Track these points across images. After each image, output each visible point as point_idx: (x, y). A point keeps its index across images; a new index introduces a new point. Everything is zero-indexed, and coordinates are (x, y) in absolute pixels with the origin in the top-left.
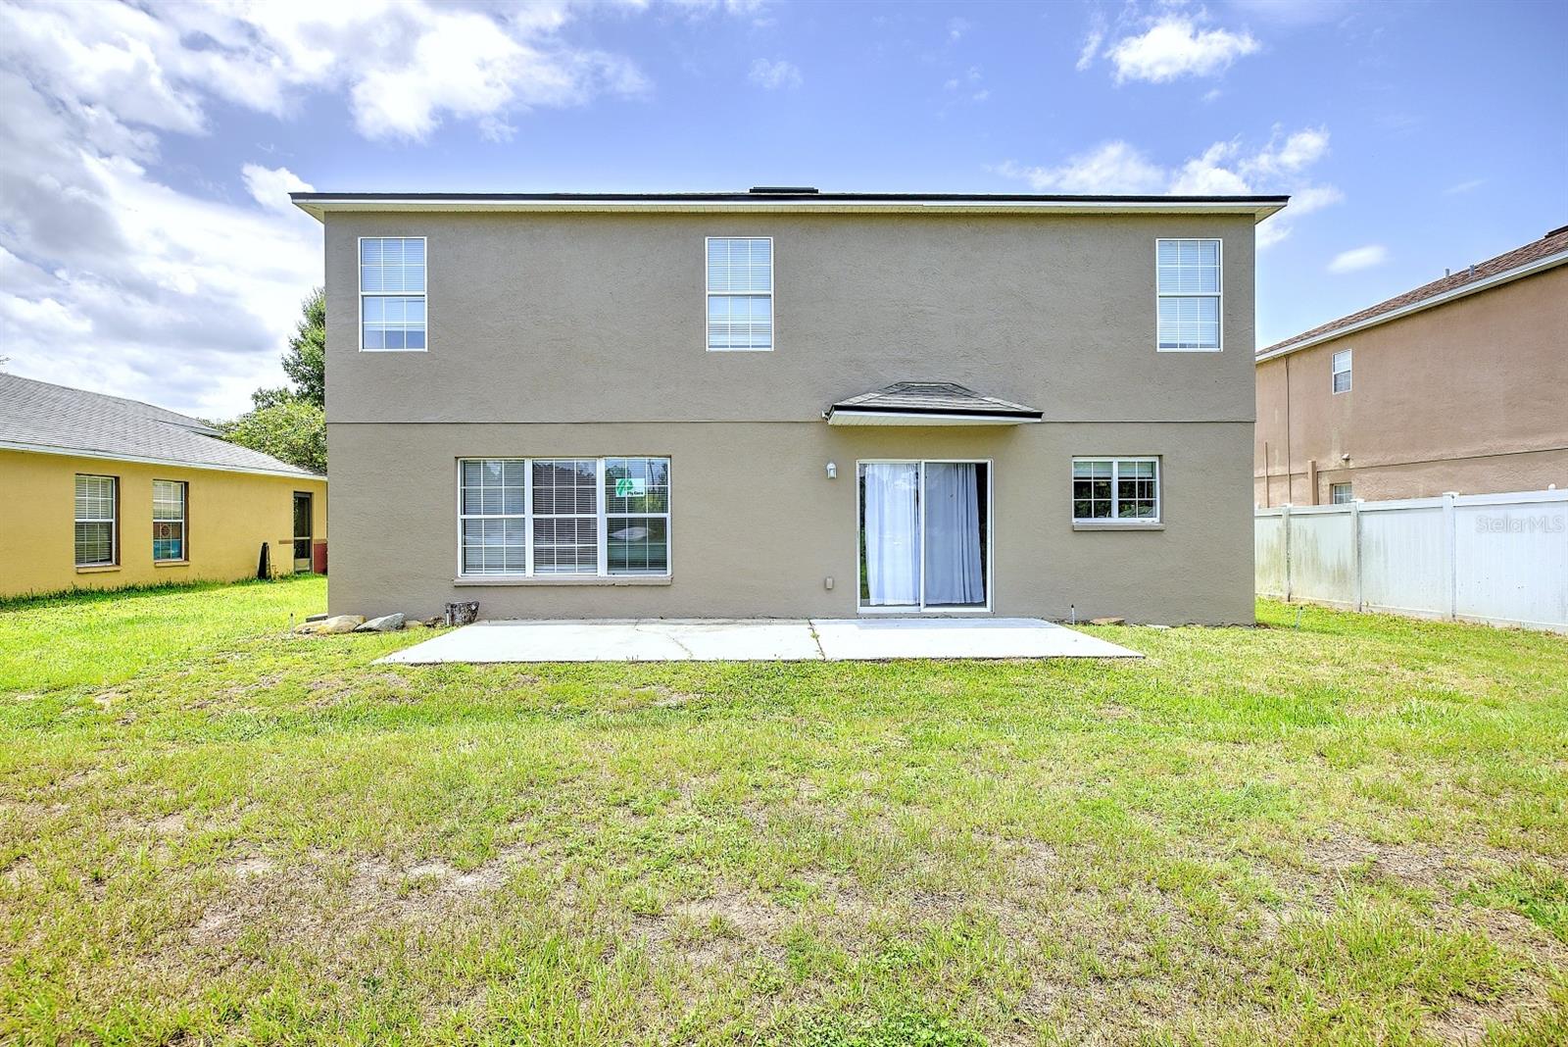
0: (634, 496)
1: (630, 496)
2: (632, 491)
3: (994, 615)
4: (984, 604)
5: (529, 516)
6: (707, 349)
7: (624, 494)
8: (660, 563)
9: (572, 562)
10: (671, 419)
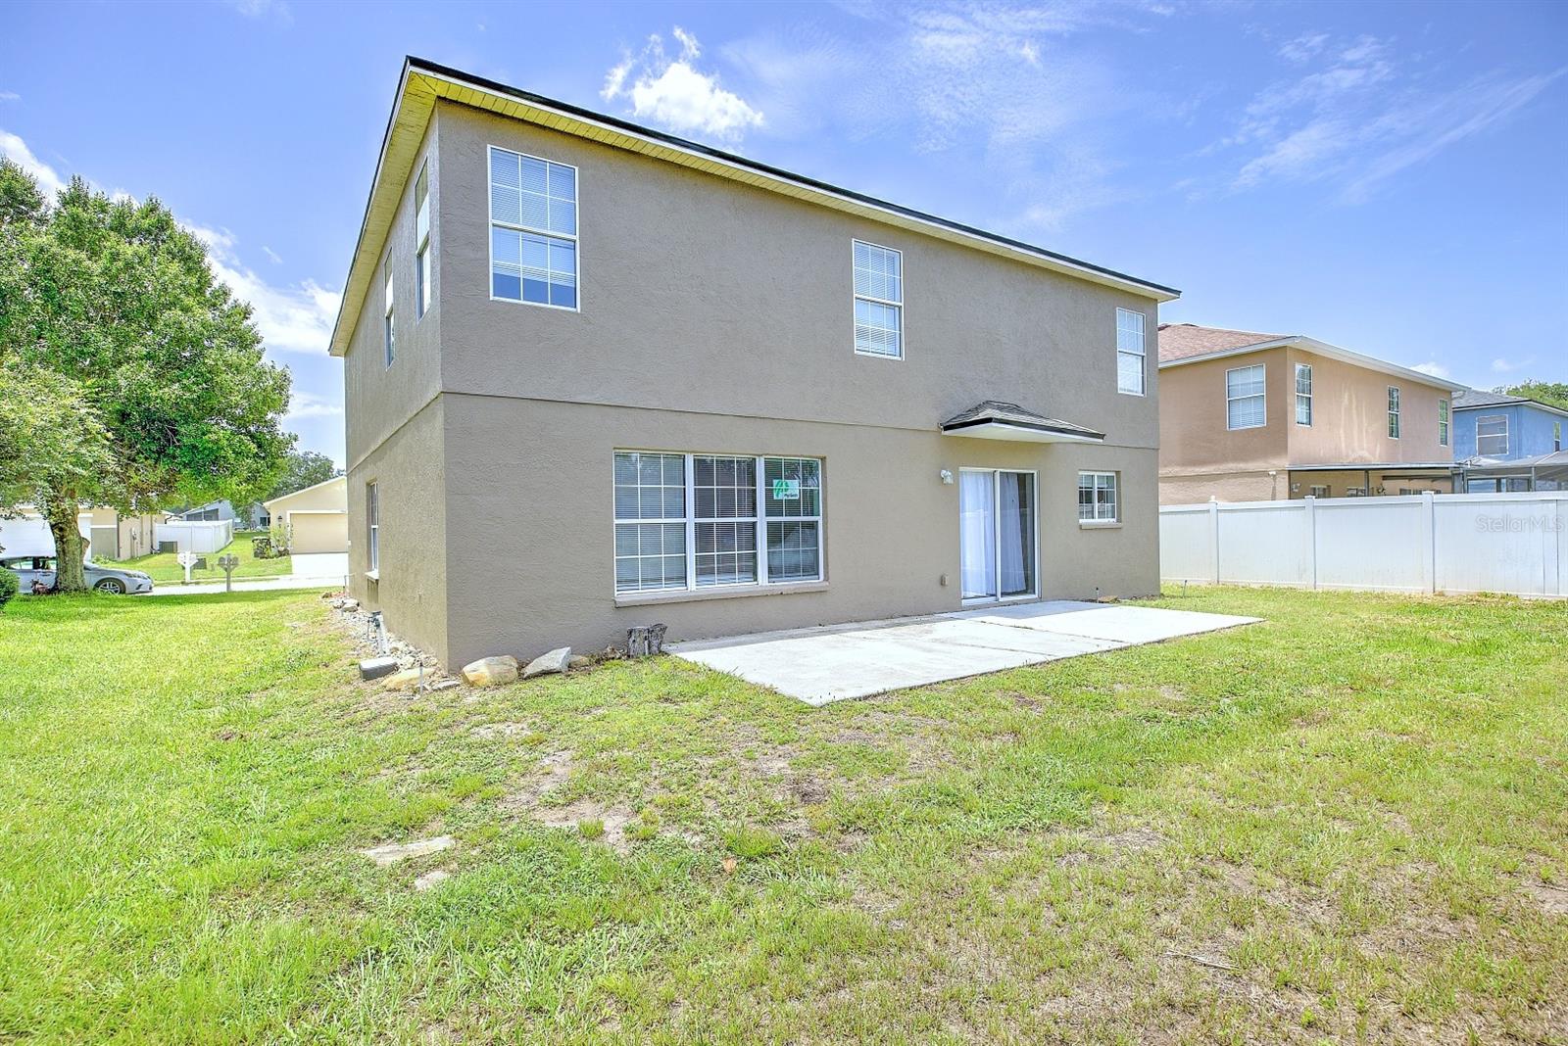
0: (790, 498)
1: (786, 498)
2: (788, 493)
3: (1041, 599)
5: (691, 520)
6: (856, 352)
7: (782, 496)
8: (812, 570)
9: (731, 571)
10: (827, 420)
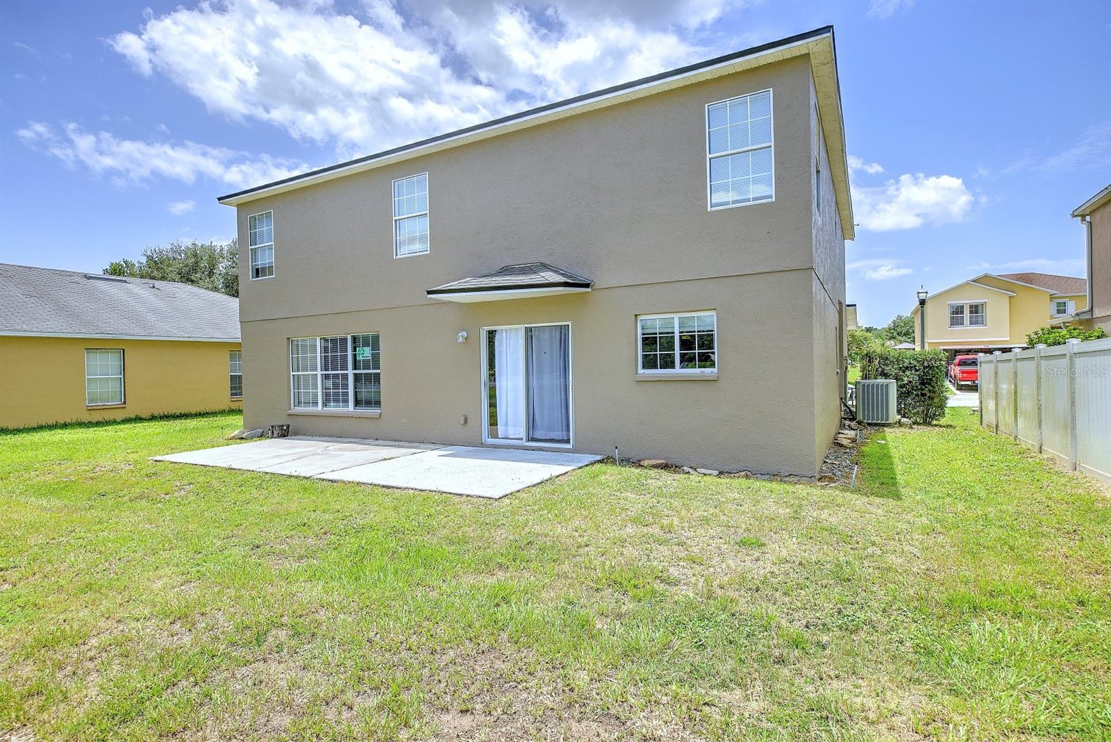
0: (365, 358)
3: (574, 451)
4: (568, 441)
5: (319, 372)
6: (395, 257)
7: (361, 358)
8: (377, 403)
9: (338, 401)
10: (378, 307)
